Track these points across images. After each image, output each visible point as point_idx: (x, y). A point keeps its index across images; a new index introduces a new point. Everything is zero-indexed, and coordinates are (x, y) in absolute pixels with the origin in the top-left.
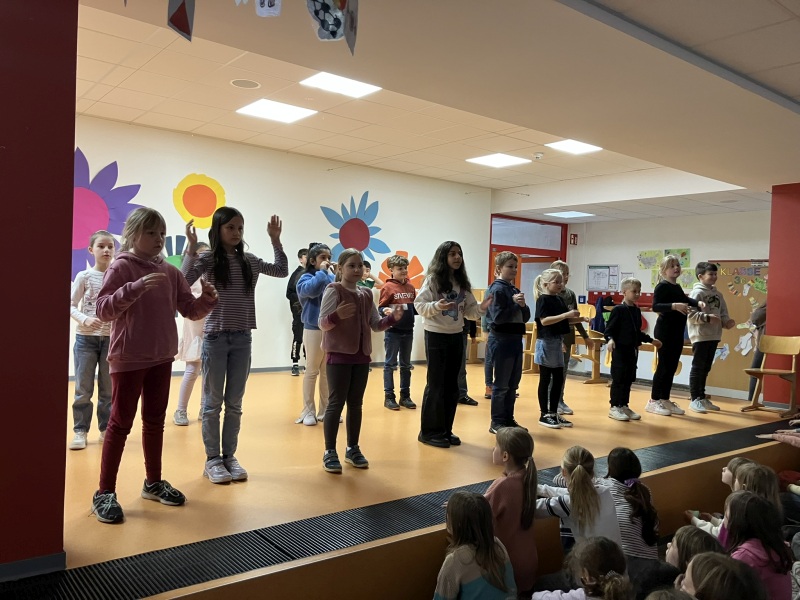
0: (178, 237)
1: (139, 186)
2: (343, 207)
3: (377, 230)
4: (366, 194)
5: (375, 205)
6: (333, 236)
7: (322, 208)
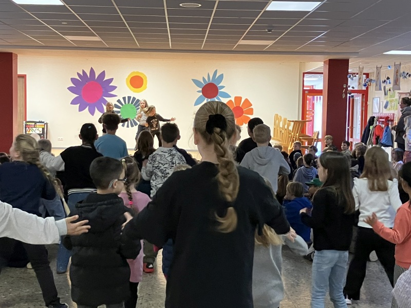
0: (128, 97)
1: (113, 79)
2: (204, 78)
4: (216, 70)
6: (199, 92)
7: (192, 80)
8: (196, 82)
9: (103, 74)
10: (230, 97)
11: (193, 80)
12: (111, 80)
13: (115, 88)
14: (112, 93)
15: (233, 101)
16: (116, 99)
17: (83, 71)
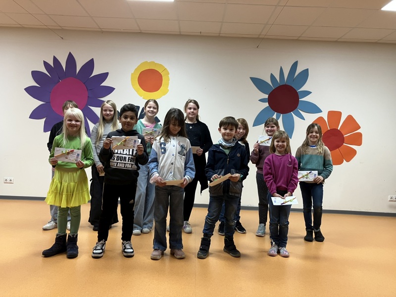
1: (108, 73)
2: (272, 77)
3: (308, 93)
4: (296, 63)
5: (305, 73)
6: (262, 100)
8: (258, 83)
9: (90, 65)
10: (320, 111)
11: (252, 79)
12: (104, 76)
15: (326, 119)
17: (55, 59)
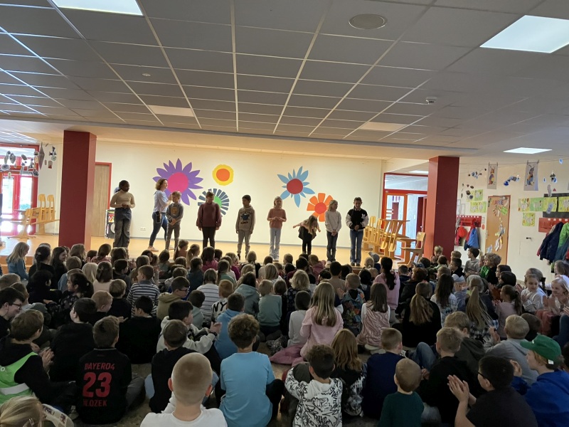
0: (214, 189)
1: (199, 171)
2: (289, 174)
3: (307, 183)
4: (302, 168)
5: (306, 173)
6: (284, 187)
8: (281, 177)
9: (190, 166)
10: (314, 193)
11: (279, 176)
12: (197, 172)
13: (200, 180)
14: (198, 184)
15: (317, 197)
16: (202, 190)
17: (170, 162)
